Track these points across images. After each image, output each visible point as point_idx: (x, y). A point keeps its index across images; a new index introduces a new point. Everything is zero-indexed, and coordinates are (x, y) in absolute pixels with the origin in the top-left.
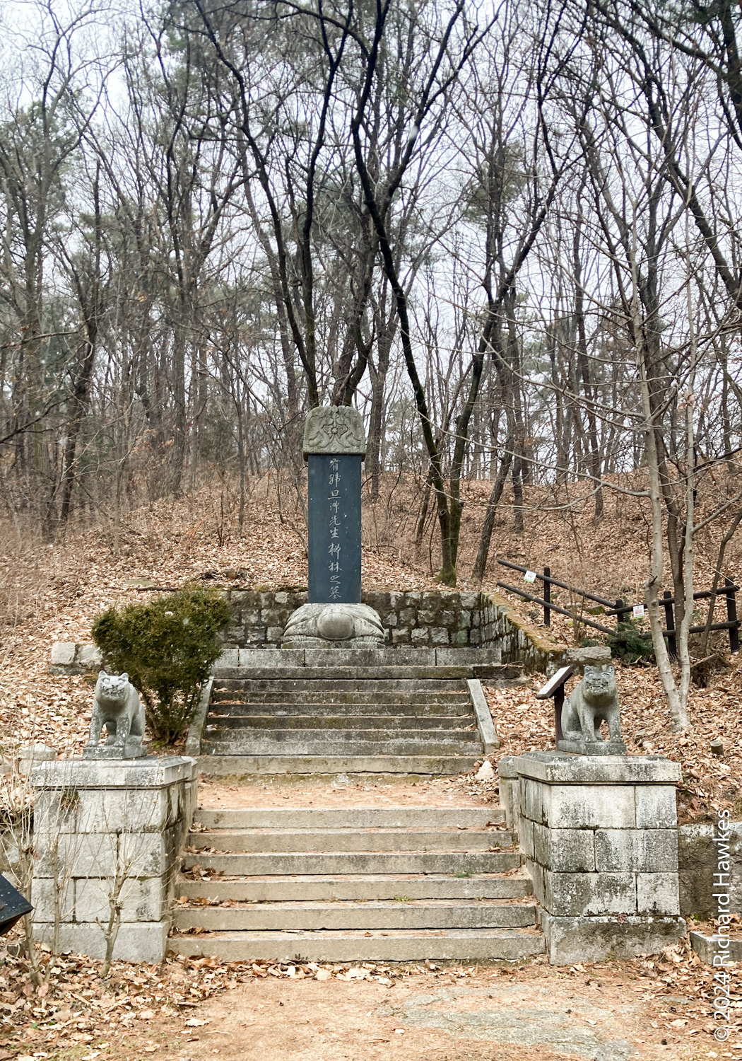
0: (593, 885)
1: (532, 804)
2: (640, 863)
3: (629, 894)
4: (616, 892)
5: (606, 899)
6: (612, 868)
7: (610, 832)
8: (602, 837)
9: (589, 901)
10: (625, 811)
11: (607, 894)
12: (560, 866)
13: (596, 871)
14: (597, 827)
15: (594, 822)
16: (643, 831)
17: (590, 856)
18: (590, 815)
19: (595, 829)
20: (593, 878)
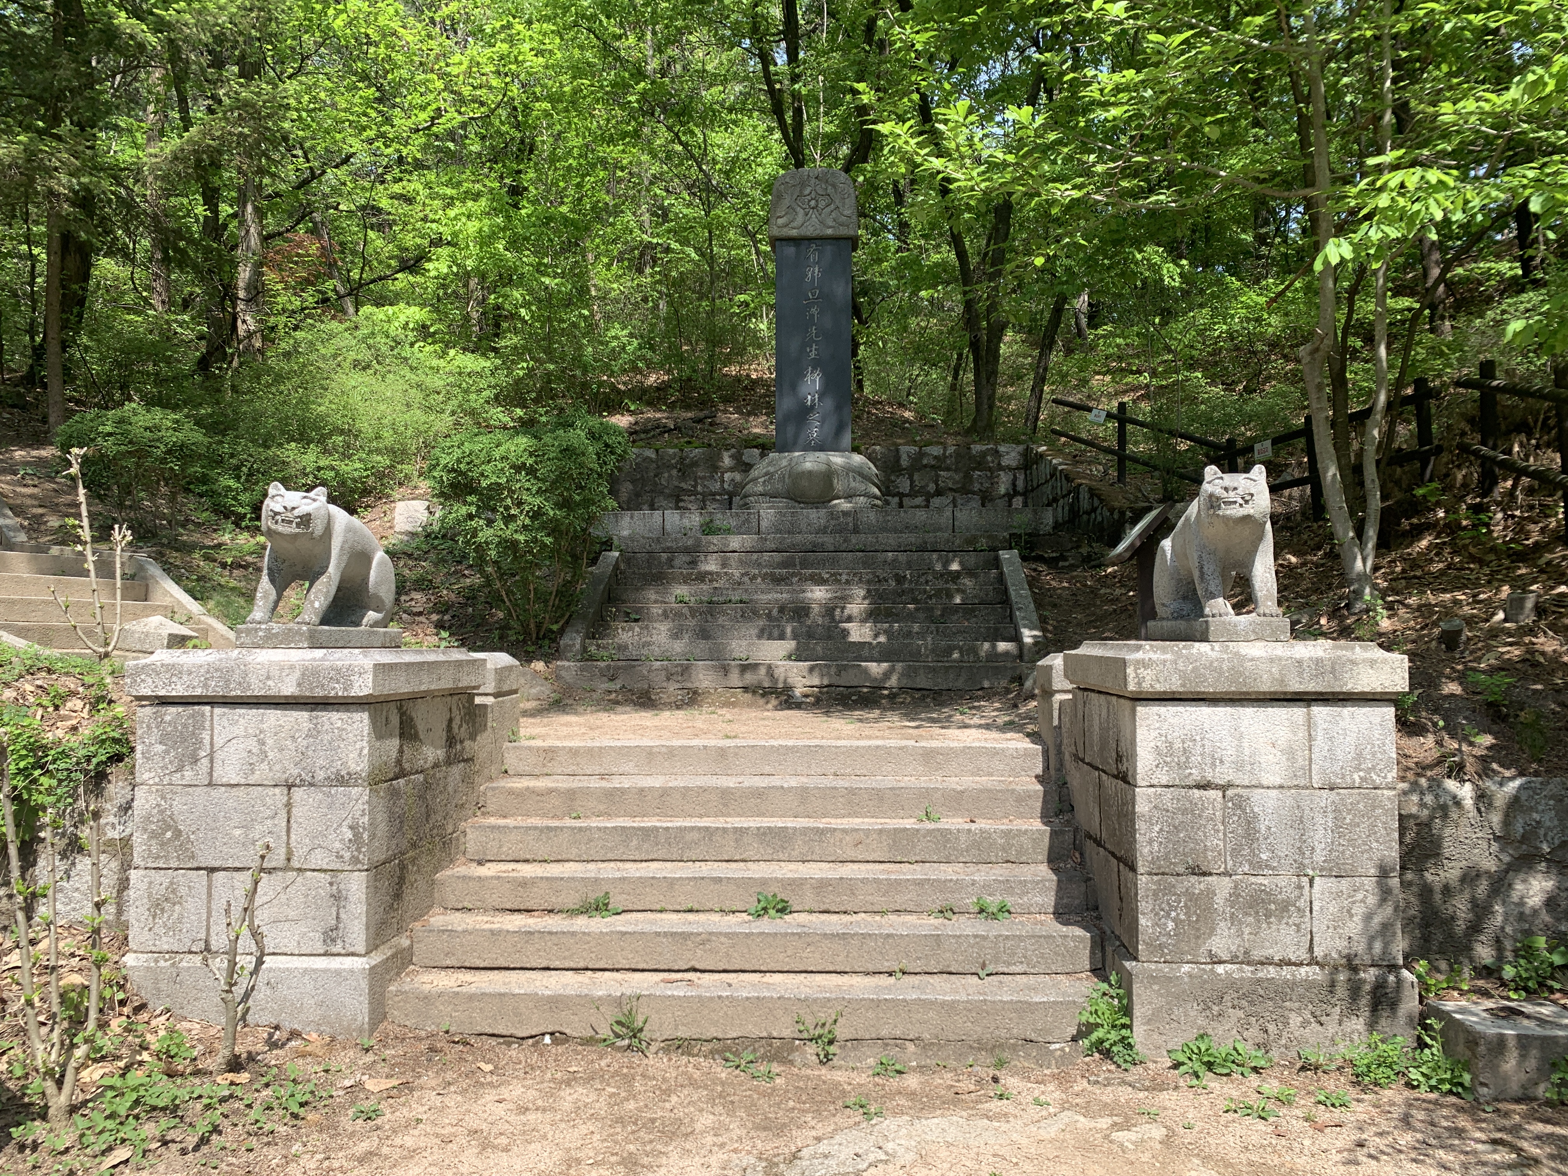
0: (1219, 901)
1: (1096, 738)
2: (1319, 857)
3: (1295, 919)
4: (1268, 915)
5: (1247, 930)
6: (1258, 867)
7: (1257, 795)
8: (1240, 804)
9: (1212, 932)
10: (1290, 753)
11: (1251, 919)
12: (1153, 862)
13: (1226, 874)
14: (1230, 785)
15: (1221, 775)
16: (1325, 793)
17: (1215, 842)
18: (1216, 761)
19: (1224, 788)
20: (1222, 887)
